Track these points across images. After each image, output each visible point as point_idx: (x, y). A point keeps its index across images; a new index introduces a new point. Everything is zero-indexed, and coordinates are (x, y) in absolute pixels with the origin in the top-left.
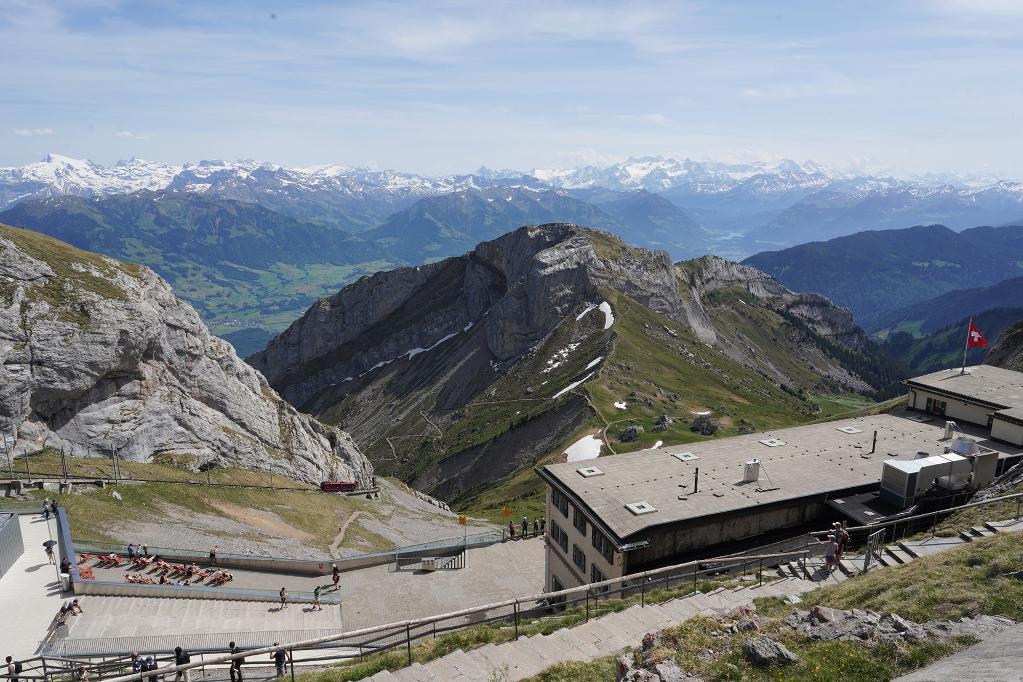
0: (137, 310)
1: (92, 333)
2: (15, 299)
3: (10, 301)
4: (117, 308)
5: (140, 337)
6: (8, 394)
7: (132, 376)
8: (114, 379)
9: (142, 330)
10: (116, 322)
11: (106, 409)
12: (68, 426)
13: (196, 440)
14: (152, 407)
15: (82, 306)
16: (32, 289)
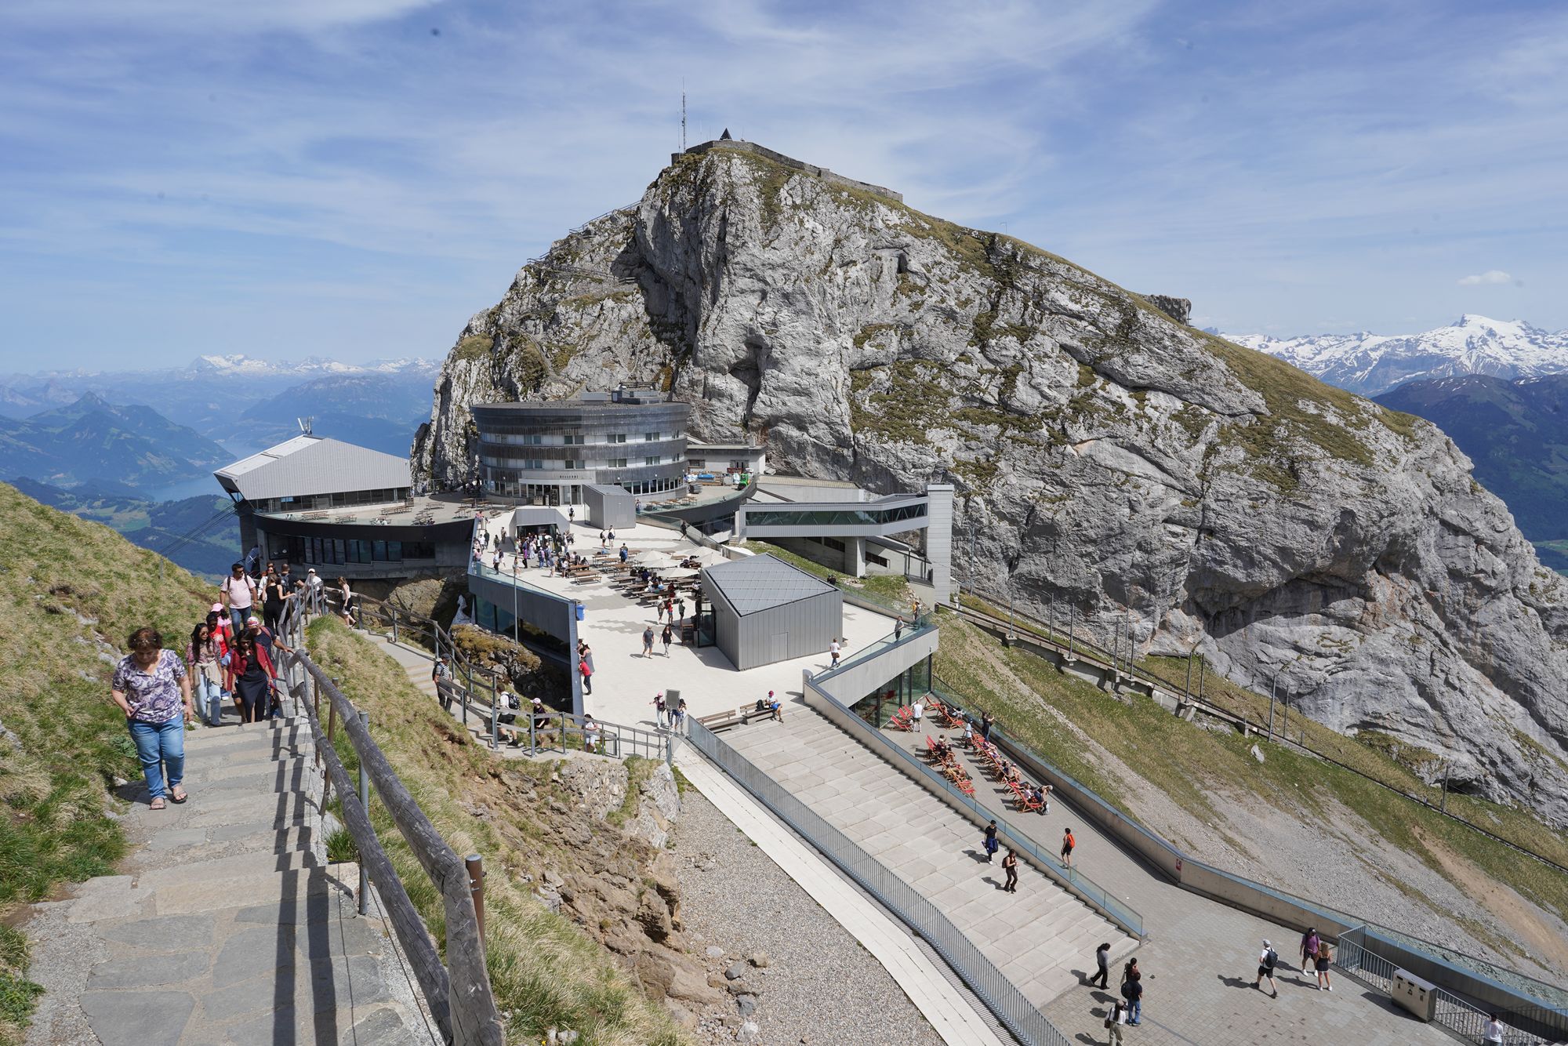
0: (1382, 483)
1: (1295, 504)
2: (1202, 437)
3: (1195, 439)
4: (1347, 474)
5: (1375, 528)
6: (1157, 563)
7: (1353, 589)
8: (1323, 587)
9: (1382, 517)
10: (1338, 495)
11: (1297, 629)
12: (1233, 636)
13: (1447, 731)
14: (1374, 648)
15: (1293, 462)
16: (1230, 428)
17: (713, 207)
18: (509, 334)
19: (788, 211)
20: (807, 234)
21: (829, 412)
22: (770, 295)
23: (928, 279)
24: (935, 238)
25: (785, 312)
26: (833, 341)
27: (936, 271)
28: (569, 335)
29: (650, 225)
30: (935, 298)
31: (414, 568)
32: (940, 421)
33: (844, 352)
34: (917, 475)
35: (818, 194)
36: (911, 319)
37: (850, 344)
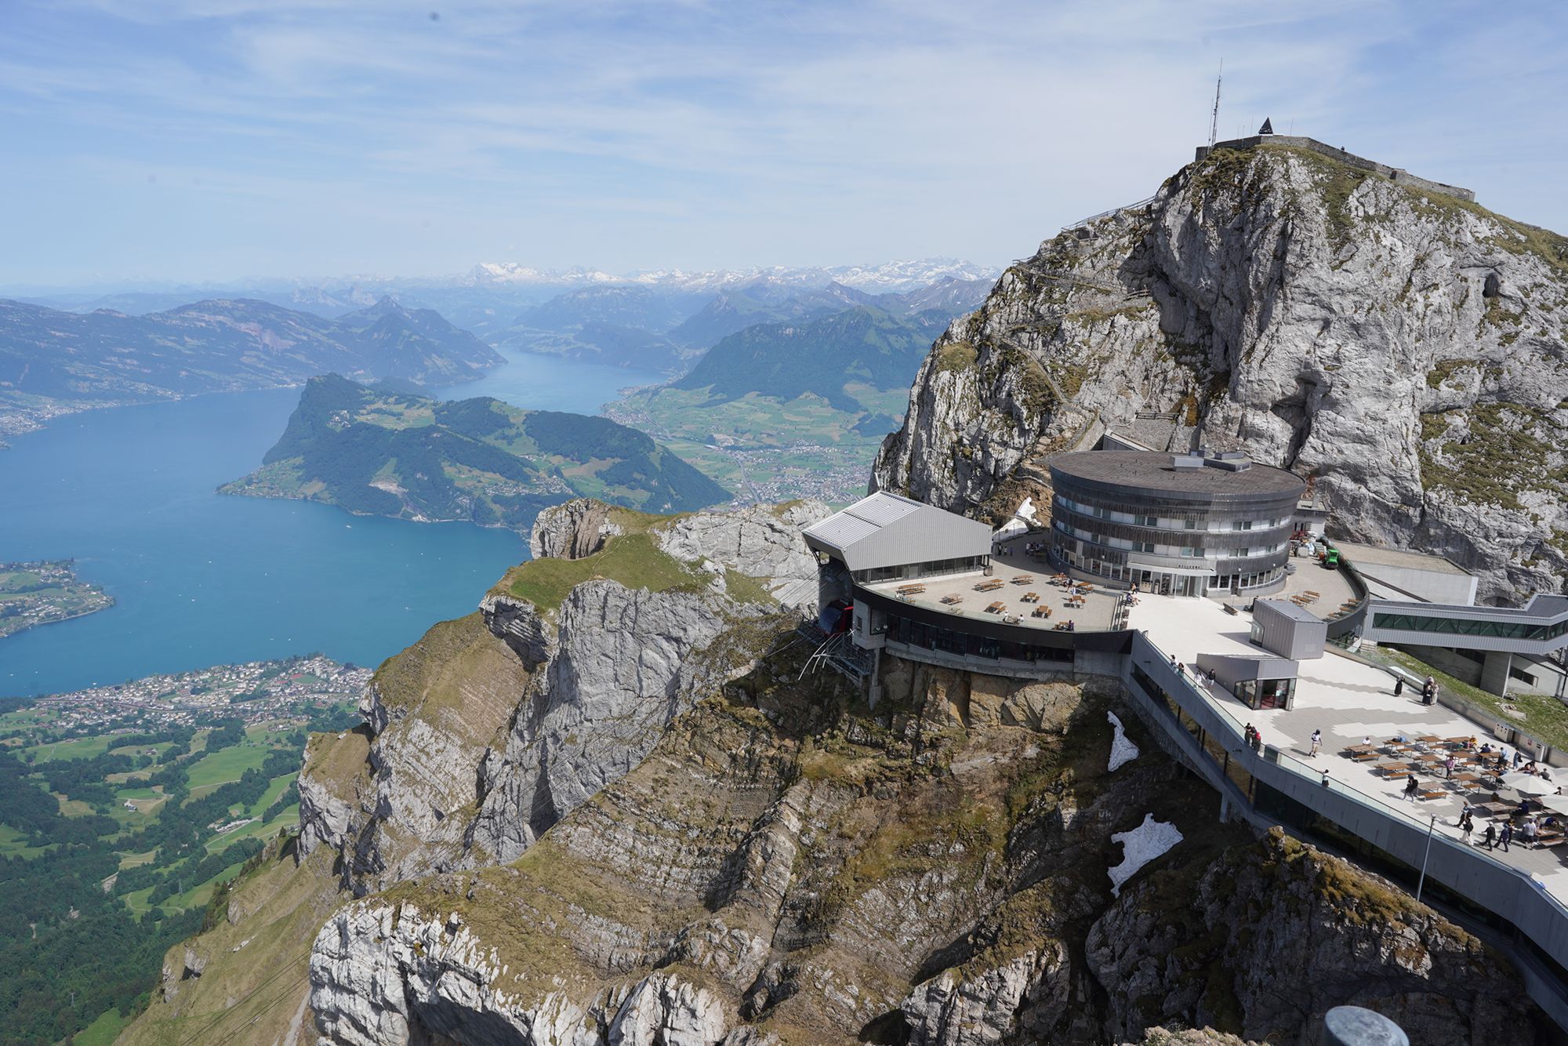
17: (1269, 218)
18: (1000, 347)
19: (1361, 226)
20: (1384, 253)
21: (1396, 465)
22: (1335, 326)
23: (1526, 305)
24: (1534, 254)
25: (1351, 345)
26: (1406, 381)
27: (1536, 295)
28: (1077, 355)
29: (1176, 232)
30: (1533, 330)
31: (1048, 671)
32: (1535, 481)
33: (1418, 393)
34: (1503, 545)
35: (1395, 202)
36: (1500, 354)
37: (1424, 385)
